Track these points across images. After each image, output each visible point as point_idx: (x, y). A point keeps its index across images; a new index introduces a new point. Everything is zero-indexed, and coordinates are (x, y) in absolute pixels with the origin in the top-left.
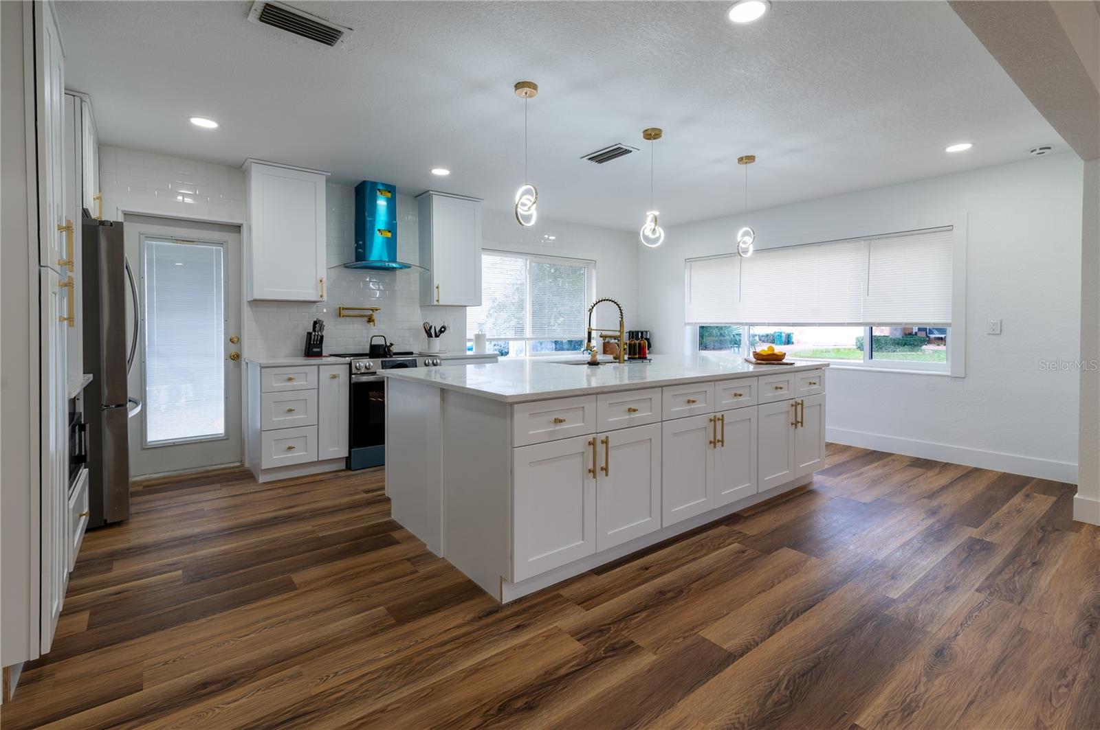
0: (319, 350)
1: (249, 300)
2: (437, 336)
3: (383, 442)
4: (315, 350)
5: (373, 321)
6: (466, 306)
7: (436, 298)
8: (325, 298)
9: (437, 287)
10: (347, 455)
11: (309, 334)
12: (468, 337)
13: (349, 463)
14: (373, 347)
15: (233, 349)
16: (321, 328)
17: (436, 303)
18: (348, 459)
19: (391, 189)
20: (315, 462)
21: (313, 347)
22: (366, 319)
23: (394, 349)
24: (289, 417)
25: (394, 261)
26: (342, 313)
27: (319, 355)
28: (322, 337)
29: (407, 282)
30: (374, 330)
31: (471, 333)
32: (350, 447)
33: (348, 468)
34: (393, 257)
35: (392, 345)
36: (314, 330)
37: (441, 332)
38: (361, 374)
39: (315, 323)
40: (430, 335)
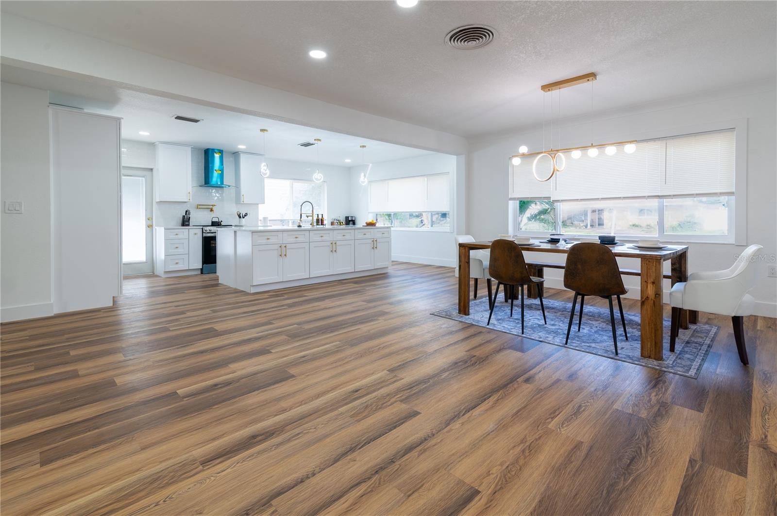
0: (188, 223)
1: (157, 201)
2: (243, 218)
3: (216, 263)
4: (186, 223)
5: (213, 211)
6: (258, 204)
7: (242, 200)
8: (191, 200)
9: (243, 195)
10: (201, 268)
11: (184, 216)
12: (260, 219)
13: (202, 271)
14: (213, 222)
15: (149, 223)
16: (189, 214)
17: (242, 203)
18: (202, 270)
19: (221, 152)
20: (187, 270)
21: (185, 222)
22: (210, 210)
23: (223, 224)
24: (176, 250)
25: (223, 184)
26: (199, 207)
27: (188, 225)
28: (189, 218)
29: (229, 193)
30: (213, 215)
31: (261, 217)
32: (203, 264)
33: (202, 273)
34: (222, 182)
35: (222, 221)
36: (186, 214)
37: (245, 216)
38: (208, 233)
39: (186, 211)
40: (240, 217)
